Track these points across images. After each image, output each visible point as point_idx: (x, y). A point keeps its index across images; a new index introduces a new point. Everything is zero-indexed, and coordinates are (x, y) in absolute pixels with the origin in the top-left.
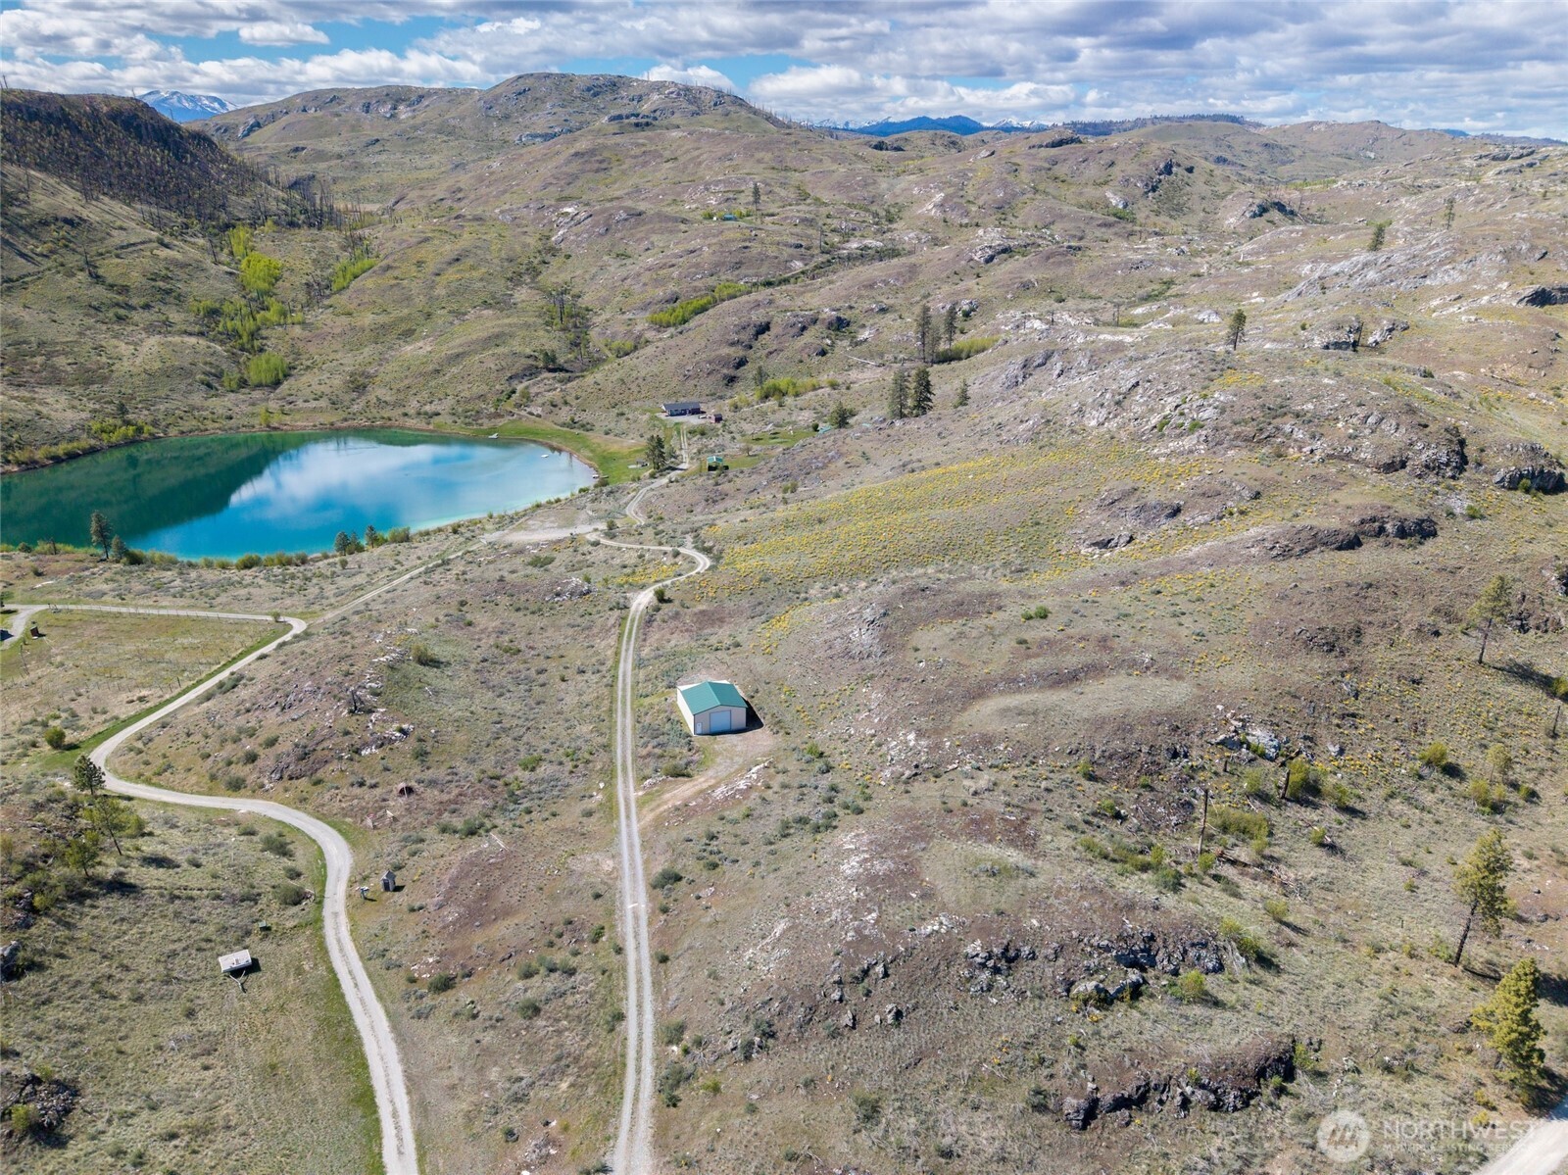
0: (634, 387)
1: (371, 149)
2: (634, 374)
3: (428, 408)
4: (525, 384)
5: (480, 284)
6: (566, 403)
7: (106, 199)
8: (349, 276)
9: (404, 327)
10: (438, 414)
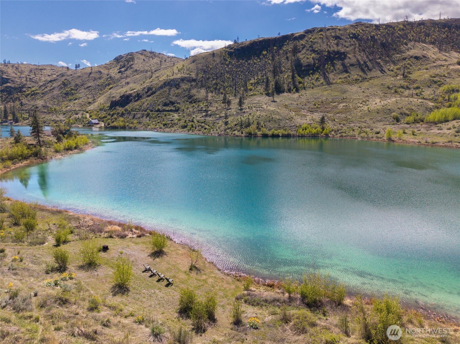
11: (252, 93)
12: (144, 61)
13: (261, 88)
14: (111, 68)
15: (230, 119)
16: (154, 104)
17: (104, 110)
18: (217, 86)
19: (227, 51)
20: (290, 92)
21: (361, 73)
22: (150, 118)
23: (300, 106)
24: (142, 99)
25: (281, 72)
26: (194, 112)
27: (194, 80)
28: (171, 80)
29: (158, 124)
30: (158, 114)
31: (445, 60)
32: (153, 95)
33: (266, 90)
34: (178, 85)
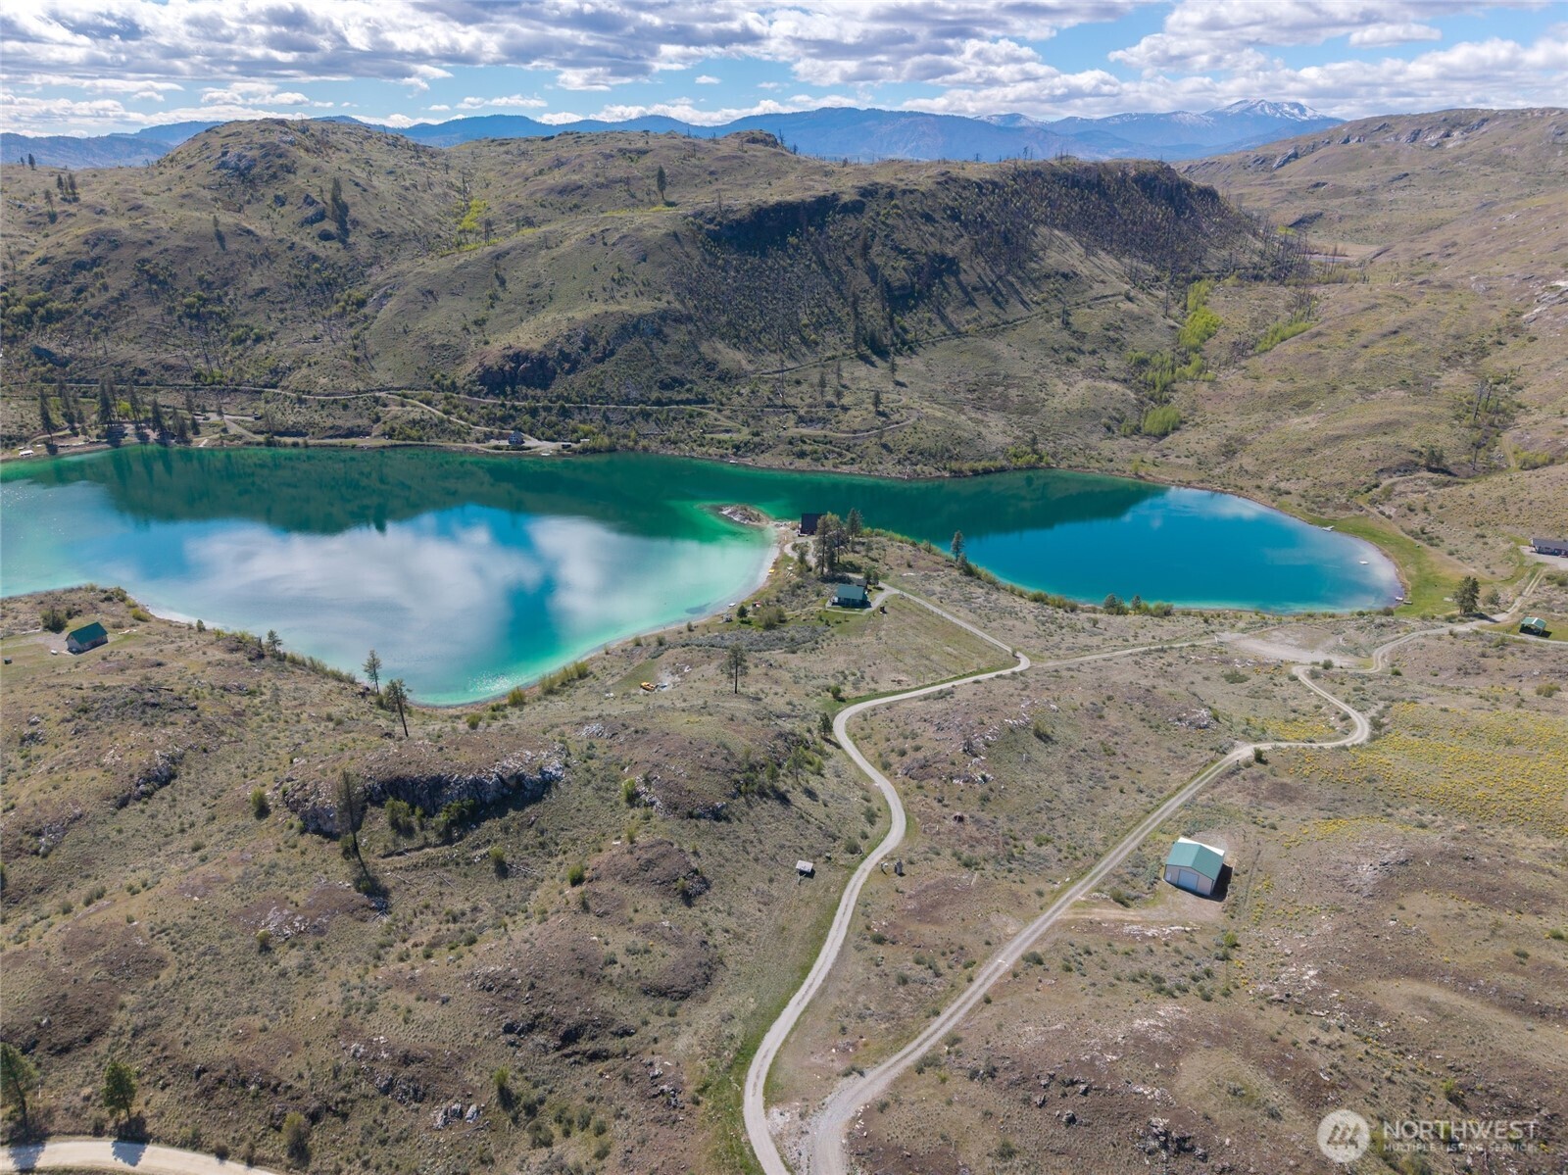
0: (1513, 510)
1: (1396, 184)
2: (1522, 495)
3: (1283, 485)
4: (1395, 479)
5: (1406, 362)
6: (1425, 510)
7: (1102, 254)
8: (1277, 338)
9: (1303, 398)
10: (1288, 493)
11: (826, 354)
13: (835, 340)
16: (635, 384)
18: (737, 329)
20: (902, 355)
21: (996, 309)
24: (585, 368)
27: (687, 318)
31: (1103, 281)
32: (614, 359)
33: (849, 346)
34: (661, 331)
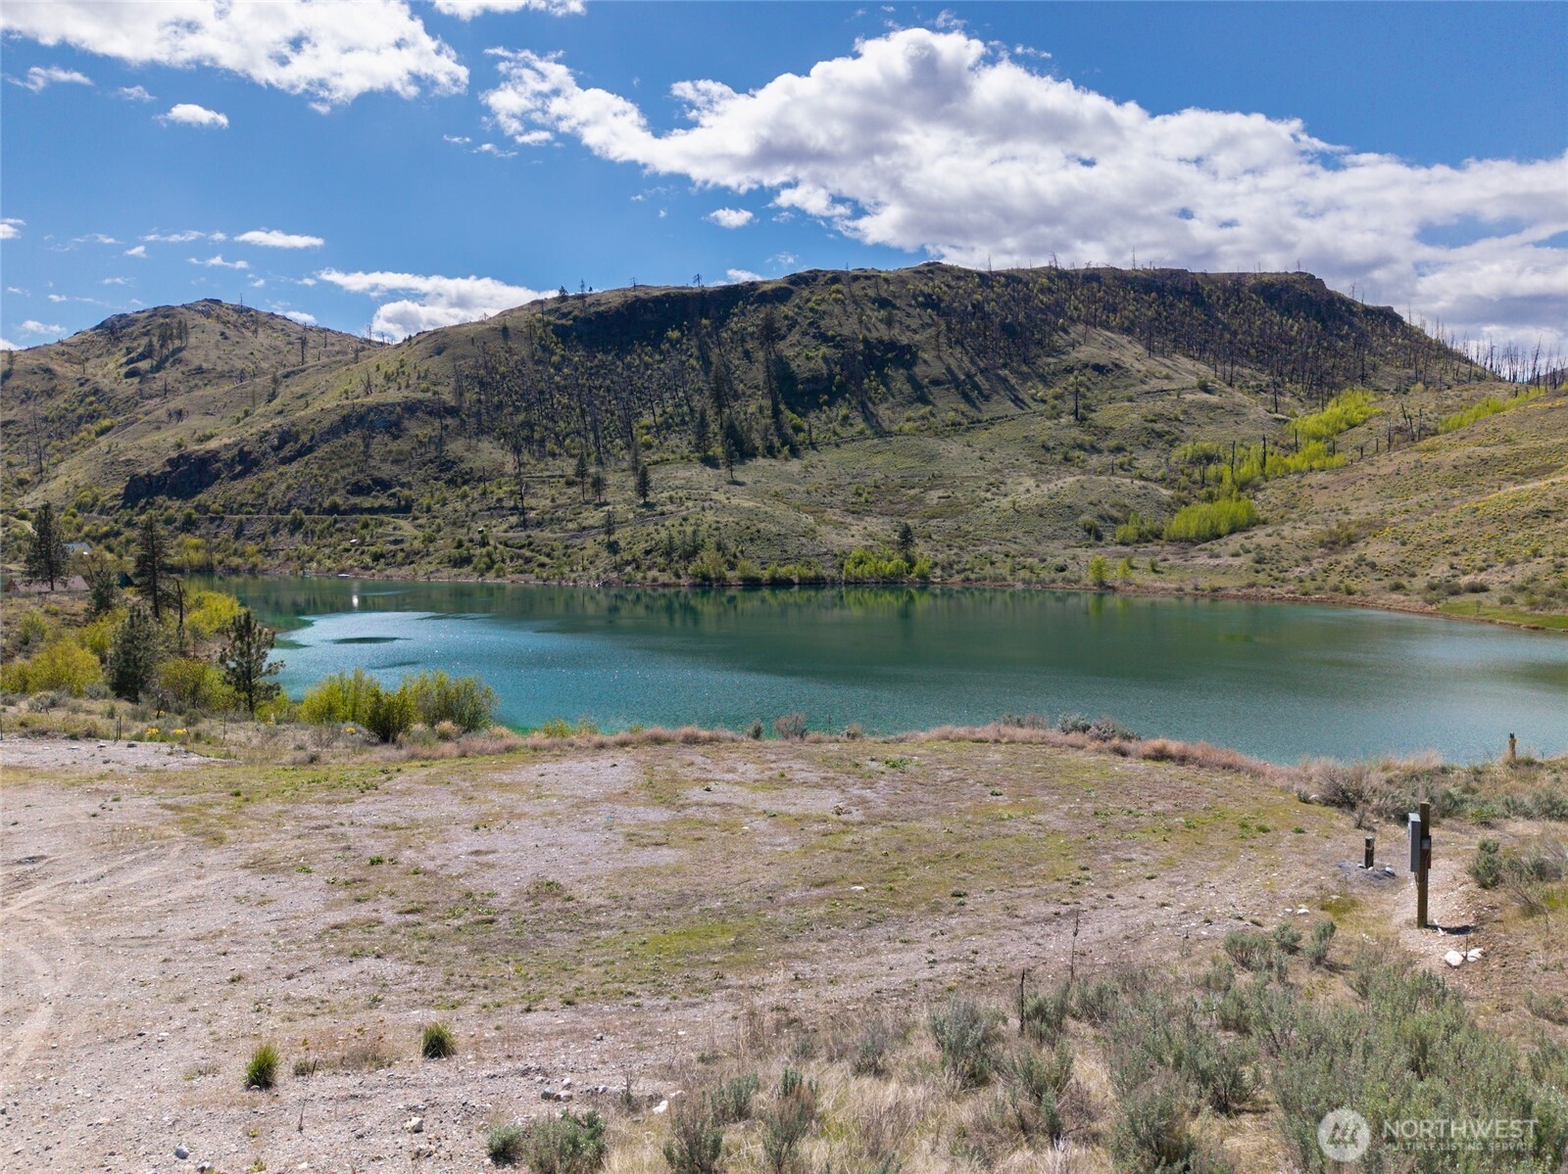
7: (1180, 358)
11: (655, 458)
12: (226, 338)
13: (680, 442)
14: (87, 359)
15: (621, 535)
16: (312, 487)
17: (97, 509)
18: (533, 431)
19: (549, 323)
20: (775, 457)
21: (963, 406)
22: (306, 535)
23: (815, 497)
24: (261, 470)
25: (736, 397)
26: (474, 514)
27: (453, 412)
28: (370, 409)
29: (346, 555)
30: (336, 522)
31: (1167, 377)
32: (306, 458)
33: (698, 448)
34: (397, 424)
